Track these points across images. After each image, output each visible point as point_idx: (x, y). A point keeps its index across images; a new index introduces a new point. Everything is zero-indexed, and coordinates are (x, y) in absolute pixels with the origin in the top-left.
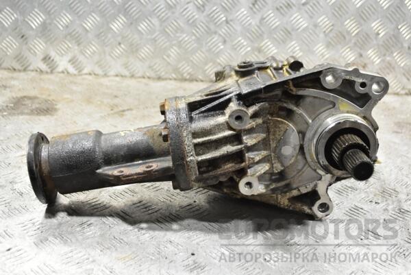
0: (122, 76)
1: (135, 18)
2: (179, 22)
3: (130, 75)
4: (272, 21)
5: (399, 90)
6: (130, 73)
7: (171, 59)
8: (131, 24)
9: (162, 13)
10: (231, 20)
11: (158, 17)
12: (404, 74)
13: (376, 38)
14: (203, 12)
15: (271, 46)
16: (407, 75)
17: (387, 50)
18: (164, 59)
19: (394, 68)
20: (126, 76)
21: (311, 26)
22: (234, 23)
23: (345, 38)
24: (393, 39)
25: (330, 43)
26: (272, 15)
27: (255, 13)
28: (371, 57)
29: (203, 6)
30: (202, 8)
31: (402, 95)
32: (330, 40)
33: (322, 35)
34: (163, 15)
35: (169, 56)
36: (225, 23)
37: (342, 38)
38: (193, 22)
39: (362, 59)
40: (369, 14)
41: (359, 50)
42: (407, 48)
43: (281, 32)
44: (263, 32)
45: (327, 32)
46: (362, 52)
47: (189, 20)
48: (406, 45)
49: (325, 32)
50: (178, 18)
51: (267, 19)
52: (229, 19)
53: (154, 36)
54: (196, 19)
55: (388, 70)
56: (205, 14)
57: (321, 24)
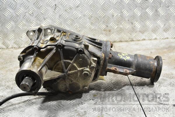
0: (3, 49)
1: (3, 22)
2: (23, 21)
3: (6, 48)
4: (64, 16)
5: (127, 39)
6: (6, 47)
7: (23, 38)
8: (2, 25)
9: (15, 18)
10: (46, 18)
11: (13, 20)
12: (128, 32)
13: (113, 18)
14: (33, 16)
15: (66, 27)
16: (130, 32)
17: (118, 23)
18: (20, 39)
19: (123, 30)
20: (4, 48)
21: (82, 16)
22: (48, 19)
23: (98, 20)
24: (121, 17)
25: (92, 22)
26: (64, 13)
27: (56, 13)
28: (112, 27)
29: (32, 13)
30: (32, 14)
31: (129, 41)
32: (92, 21)
33: (88, 20)
34: (15, 19)
35: (22, 37)
36: (43, 19)
37: (97, 20)
38: (29, 21)
39: (108, 28)
40: (107, 8)
41: (106, 24)
42: (127, 20)
43: (69, 20)
44: (61, 21)
45: (90, 18)
46: (107, 25)
47: (27, 20)
48: (127, 19)
49: (89, 18)
50: (22, 20)
51: (62, 15)
52: (45, 18)
53: (13, 29)
54: (30, 19)
55: (121, 32)
56: (34, 16)
57: (87, 14)
